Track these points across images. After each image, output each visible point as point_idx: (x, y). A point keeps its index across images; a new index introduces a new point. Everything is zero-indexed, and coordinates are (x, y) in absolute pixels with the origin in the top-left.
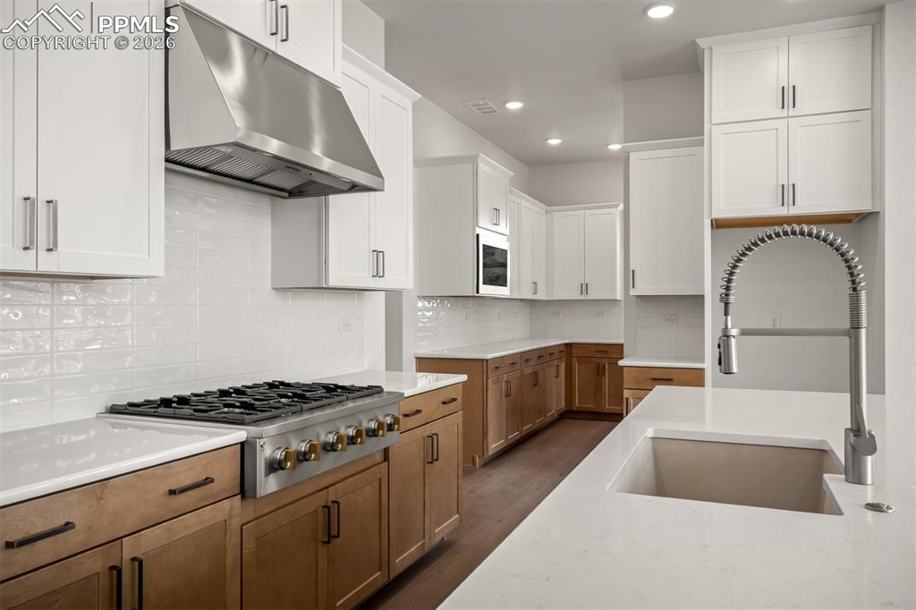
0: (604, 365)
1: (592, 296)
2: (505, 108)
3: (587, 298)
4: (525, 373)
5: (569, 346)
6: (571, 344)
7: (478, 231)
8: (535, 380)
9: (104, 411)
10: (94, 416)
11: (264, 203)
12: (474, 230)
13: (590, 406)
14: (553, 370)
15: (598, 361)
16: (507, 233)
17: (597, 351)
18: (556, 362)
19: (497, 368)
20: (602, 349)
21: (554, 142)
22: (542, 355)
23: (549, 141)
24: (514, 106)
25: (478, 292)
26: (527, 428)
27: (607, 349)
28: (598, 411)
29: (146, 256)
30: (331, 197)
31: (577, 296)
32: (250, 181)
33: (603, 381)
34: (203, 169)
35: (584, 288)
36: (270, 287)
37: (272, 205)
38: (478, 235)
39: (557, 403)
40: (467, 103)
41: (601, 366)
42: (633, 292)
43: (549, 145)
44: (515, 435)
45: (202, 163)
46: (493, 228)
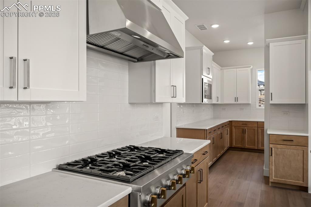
0: (245, 130)
1: (239, 102)
2: (212, 27)
3: (237, 103)
4: (218, 134)
5: (231, 122)
6: (232, 121)
7: (203, 77)
8: (221, 136)
9: (55, 167)
10: (51, 170)
11: (125, 65)
12: (201, 77)
13: (239, 145)
14: (226, 131)
15: (243, 128)
16: (212, 78)
17: (242, 124)
18: (227, 128)
19: (210, 133)
20: (244, 123)
21: (227, 42)
22: (223, 126)
23: (225, 42)
24: (215, 26)
25: (202, 102)
26: (219, 155)
27: (246, 123)
28: (243, 147)
29: (78, 91)
30: (157, 61)
31: (233, 102)
32: (122, 54)
33: (245, 135)
34: (102, 47)
35: (236, 99)
36: (128, 103)
37: (129, 65)
38: (202, 79)
39: (227, 145)
40: (196, 25)
41: (244, 130)
42: (271, 102)
43: (225, 43)
44: (215, 159)
45: (102, 44)
46: (207, 75)
